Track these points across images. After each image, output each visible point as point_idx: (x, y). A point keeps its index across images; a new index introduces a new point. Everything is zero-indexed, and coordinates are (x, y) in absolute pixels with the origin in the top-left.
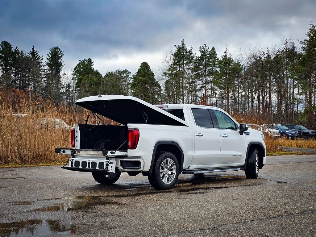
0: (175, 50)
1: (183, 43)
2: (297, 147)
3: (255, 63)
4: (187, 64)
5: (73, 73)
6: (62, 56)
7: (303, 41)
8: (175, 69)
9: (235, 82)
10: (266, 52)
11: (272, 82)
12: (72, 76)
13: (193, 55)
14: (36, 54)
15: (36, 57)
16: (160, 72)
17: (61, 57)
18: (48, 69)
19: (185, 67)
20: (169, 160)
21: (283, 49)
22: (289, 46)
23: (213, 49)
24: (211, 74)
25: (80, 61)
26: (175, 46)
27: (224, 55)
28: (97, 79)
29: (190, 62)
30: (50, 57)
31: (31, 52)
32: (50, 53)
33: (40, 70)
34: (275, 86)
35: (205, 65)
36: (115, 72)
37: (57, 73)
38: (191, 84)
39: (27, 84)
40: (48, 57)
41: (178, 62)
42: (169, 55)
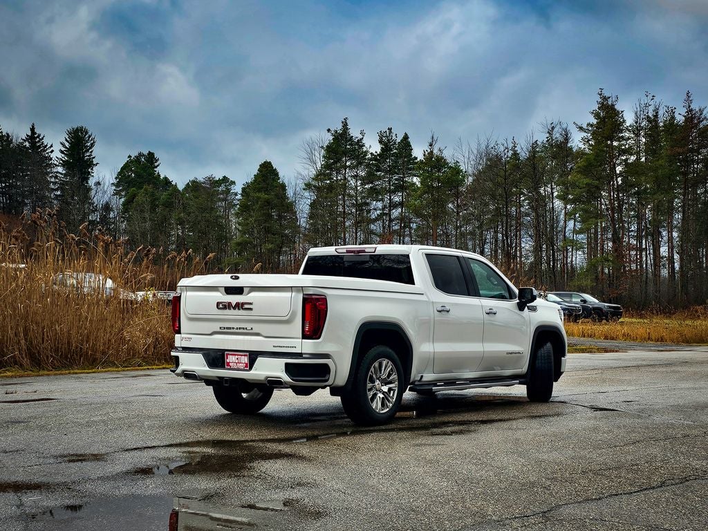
0: (328, 138)
1: (345, 125)
2: (584, 336)
3: (489, 168)
4: (351, 168)
5: (115, 181)
6: (92, 145)
7: (585, 126)
8: (329, 177)
9: (450, 205)
10: (511, 146)
11: (523, 206)
12: (114, 188)
13: (365, 149)
14: (39, 141)
15: (39, 147)
16: (298, 182)
17: (91, 148)
18: (64, 172)
19: (349, 173)
20: (384, 363)
21: (545, 142)
22: (558, 135)
23: (406, 137)
24: (401, 187)
25: (130, 157)
26: (329, 130)
27: (429, 151)
28: (169, 195)
29: (360, 163)
30: (66, 148)
31: (27, 135)
32: (66, 140)
33: (47, 174)
34: (527, 215)
35: (390, 171)
36: (202, 180)
37: (82, 182)
38: (361, 207)
39: (20, 203)
40: (63, 149)
41: (335, 163)
42: (317, 147)
